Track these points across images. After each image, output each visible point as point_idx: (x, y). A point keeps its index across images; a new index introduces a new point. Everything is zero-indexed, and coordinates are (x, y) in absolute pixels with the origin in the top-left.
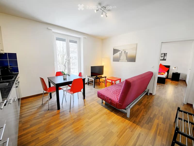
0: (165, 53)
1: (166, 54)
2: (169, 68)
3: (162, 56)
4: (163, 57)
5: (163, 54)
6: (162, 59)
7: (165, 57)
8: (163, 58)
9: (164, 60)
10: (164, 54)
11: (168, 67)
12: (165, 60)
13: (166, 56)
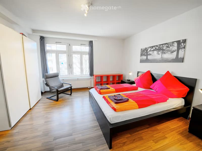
0: (181, 38)
1: (185, 41)
4: (175, 53)
5: (176, 44)
6: (173, 60)
8: (174, 55)
9: (179, 60)
10: (179, 42)
12: (182, 60)
13: (184, 47)
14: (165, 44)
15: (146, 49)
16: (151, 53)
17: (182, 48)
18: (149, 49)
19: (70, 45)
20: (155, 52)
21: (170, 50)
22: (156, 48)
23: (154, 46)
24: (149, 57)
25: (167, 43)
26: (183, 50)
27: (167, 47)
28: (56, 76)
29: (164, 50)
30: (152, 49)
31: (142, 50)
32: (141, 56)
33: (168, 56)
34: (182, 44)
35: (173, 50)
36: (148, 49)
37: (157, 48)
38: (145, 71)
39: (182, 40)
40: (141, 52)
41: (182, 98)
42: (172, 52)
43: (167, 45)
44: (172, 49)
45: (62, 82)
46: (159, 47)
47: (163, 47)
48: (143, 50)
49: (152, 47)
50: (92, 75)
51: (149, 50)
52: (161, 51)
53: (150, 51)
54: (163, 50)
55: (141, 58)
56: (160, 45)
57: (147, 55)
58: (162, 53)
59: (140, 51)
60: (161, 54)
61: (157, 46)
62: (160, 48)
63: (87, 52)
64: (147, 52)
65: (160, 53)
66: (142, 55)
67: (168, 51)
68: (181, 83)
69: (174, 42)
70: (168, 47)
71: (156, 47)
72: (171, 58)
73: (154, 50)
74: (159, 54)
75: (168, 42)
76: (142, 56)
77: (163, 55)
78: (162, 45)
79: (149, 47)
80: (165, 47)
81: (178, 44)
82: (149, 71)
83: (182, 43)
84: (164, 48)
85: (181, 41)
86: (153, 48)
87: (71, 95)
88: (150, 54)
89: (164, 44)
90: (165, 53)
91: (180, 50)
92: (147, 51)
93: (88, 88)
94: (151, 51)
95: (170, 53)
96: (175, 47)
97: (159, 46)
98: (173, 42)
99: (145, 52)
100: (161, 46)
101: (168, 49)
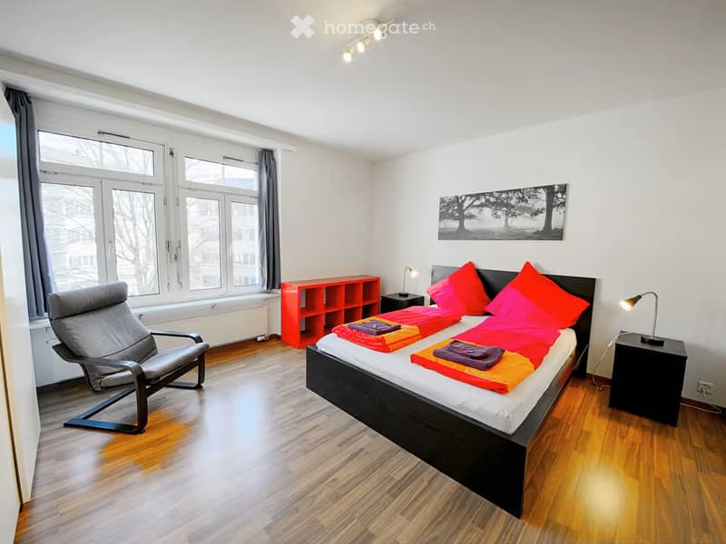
0: (556, 181)
1: (564, 189)
2: (590, 299)
3: (536, 207)
4: (542, 217)
5: (543, 195)
6: (537, 233)
7: (554, 211)
8: (539, 223)
9: (552, 234)
10: (550, 190)
11: (584, 289)
12: (558, 235)
13: (563, 204)
14: (515, 191)
15: (457, 201)
16: (473, 211)
17: (558, 205)
18: (467, 200)
19: (172, 154)
20: (487, 211)
21: (530, 209)
22: (487, 201)
23: (483, 194)
24: (468, 224)
25: (519, 190)
26: (562, 211)
27: (519, 198)
28: (110, 301)
29: (513, 207)
30: (477, 203)
31: (442, 201)
32: (440, 219)
33: (522, 222)
34: (559, 195)
35: (537, 208)
36: (463, 201)
37: (492, 200)
38: (460, 265)
39: (559, 185)
40: (441, 209)
41: (570, 327)
42: (536, 213)
43: (521, 196)
44: (533, 205)
45: (149, 331)
46: (497, 198)
47: (508, 198)
48: (448, 204)
49: (478, 196)
50: (274, 287)
51: (466, 204)
52: (505, 209)
53: (469, 206)
54: (508, 205)
55: (442, 226)
56: (501, 192)
57: (461, 218)
58: (507, 215)
59: (438, 205)
60: (503, 218)
61: (491, 194)
62: (498, 202)
63: (252, 191)
64: (461, 210)
65: (500, 213)
66: (442, 216)
67: (525, 209)
68: (563, 291)
69: (540, 188)
70: (522, 199)
71: (487, 197)
72: (532, 229)
73: (482, 205)
74: (498, 217)
75: (522, 187)
76: (446, 220)
77: (510, 220)
78: (507, 192)
79: (466, 196)
80: (514, 198)
81: (548, 194)
82: (470, 263)
83: (557, 192)
84: (513, 202)
85: (556, 187)
86: (478, 198)
87: (198, 387)
88: (471, 217)
89: (510, 191)
90: (514, 215)
91: (554, 210)
92: (461, 205)
93: (259, 339)
94: (474, 206)
95: (528, 215)
96: (541, 203)
97: (497, 195)
98: (536, 188)
99: (453, 208)
100: (504, 195)
101: (523, 204)
